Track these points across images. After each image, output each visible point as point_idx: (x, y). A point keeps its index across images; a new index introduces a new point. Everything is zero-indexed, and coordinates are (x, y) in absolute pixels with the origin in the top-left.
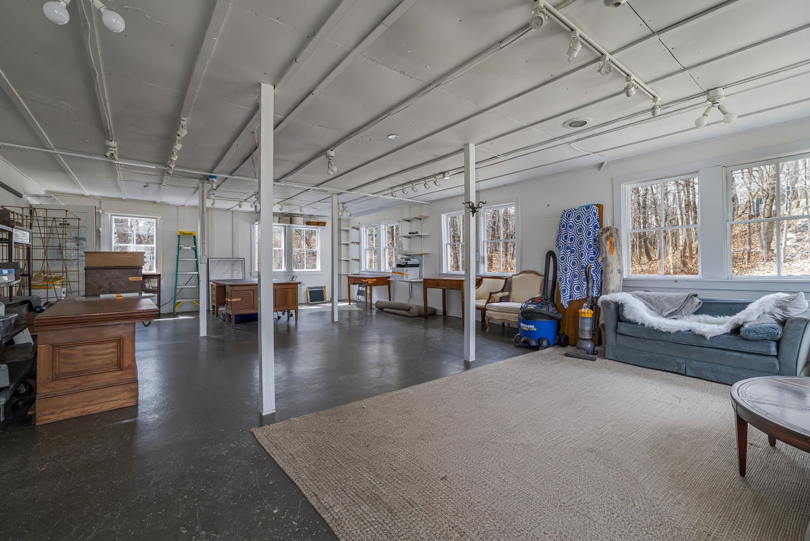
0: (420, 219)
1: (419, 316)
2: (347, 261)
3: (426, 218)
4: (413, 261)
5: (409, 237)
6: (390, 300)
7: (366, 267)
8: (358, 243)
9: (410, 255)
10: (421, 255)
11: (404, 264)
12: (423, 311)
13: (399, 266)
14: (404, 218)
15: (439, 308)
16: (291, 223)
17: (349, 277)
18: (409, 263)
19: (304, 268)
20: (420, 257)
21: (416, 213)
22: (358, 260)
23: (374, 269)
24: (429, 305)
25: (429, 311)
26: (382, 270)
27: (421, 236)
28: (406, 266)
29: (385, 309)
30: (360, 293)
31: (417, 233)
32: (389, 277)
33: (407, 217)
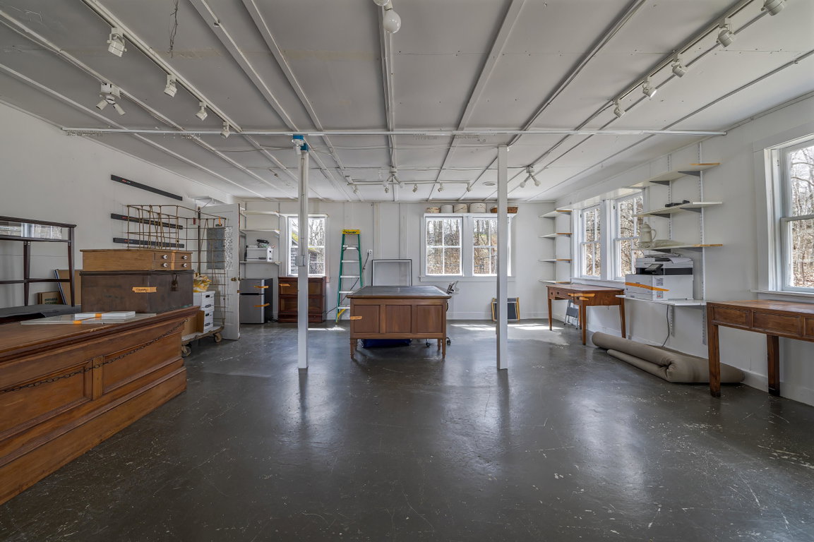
0: (697, 173)
1: (693, 383)
2: (553, 262)
3: (710, 168)
4: (676, 263)
5: (667, 215)
6: (624, 336)
7: (582, 273)
8: (569, 235)
9: (668, 251)
10: (700, 249)
11: (654, 267)
12: (704, 373)
13: (642, 271)
14: (654, 178)
15: (757, 372)
16: (469, 211)
17: (549, 288)
18: (666, 265)
19: (488, 272)
20: (695, 254)
21: (685, 161)
22: (569, 261)
23: (596, 275)
24: (724, 360)
25: (723, 377)
26: (609, 278)
27: (698, 210)
28: (659, 271)
29: (610, 351)
30: (570, 312)
31: (685, 202)
32: (621, 292)
33: (660, 172)
